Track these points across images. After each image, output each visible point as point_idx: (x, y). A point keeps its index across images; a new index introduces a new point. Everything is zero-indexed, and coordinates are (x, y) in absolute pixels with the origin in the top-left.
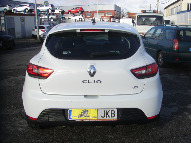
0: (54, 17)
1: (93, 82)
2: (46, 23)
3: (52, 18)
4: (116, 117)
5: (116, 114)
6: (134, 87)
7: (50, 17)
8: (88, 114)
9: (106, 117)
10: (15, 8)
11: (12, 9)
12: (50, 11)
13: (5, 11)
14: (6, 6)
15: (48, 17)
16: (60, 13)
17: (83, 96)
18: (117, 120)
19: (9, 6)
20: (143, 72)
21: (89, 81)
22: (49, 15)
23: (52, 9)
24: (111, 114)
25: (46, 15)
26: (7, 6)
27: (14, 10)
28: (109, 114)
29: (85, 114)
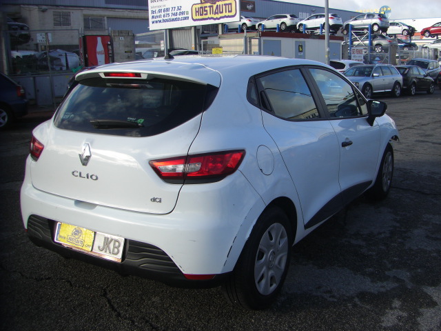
0: (384, 42)
1: (86, 176)
2: (356, 55)
3: (379, 45)
4: (120, 256)
5: (121, 249)
6: (154, 200)
7: (375, 42)
8: (81, 237)
9: (106, 252)
10: (303, 22)
11: (297, 23)
12: (376, 28)
13: (283, 27)
14: (286, 17)
15: (371, 43)
16: (405, 33)
17: (73, 202)
18: (120, 261)
19: (291, 16)
20: (180, 168)
21: (80, 173)
22: (374, 37)
23: (382, 24)
24: (114, 247)
25: (367, 37)
26: (288, 16)
27: (301, 25)
28: (111, 246)
29: (77, 237)
